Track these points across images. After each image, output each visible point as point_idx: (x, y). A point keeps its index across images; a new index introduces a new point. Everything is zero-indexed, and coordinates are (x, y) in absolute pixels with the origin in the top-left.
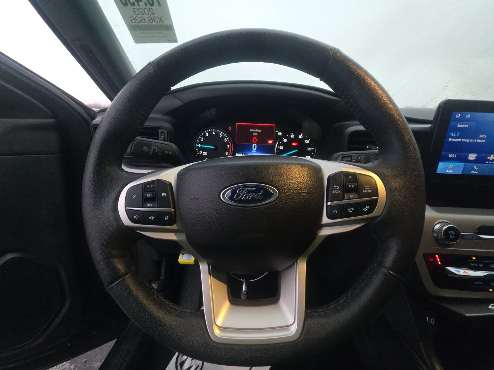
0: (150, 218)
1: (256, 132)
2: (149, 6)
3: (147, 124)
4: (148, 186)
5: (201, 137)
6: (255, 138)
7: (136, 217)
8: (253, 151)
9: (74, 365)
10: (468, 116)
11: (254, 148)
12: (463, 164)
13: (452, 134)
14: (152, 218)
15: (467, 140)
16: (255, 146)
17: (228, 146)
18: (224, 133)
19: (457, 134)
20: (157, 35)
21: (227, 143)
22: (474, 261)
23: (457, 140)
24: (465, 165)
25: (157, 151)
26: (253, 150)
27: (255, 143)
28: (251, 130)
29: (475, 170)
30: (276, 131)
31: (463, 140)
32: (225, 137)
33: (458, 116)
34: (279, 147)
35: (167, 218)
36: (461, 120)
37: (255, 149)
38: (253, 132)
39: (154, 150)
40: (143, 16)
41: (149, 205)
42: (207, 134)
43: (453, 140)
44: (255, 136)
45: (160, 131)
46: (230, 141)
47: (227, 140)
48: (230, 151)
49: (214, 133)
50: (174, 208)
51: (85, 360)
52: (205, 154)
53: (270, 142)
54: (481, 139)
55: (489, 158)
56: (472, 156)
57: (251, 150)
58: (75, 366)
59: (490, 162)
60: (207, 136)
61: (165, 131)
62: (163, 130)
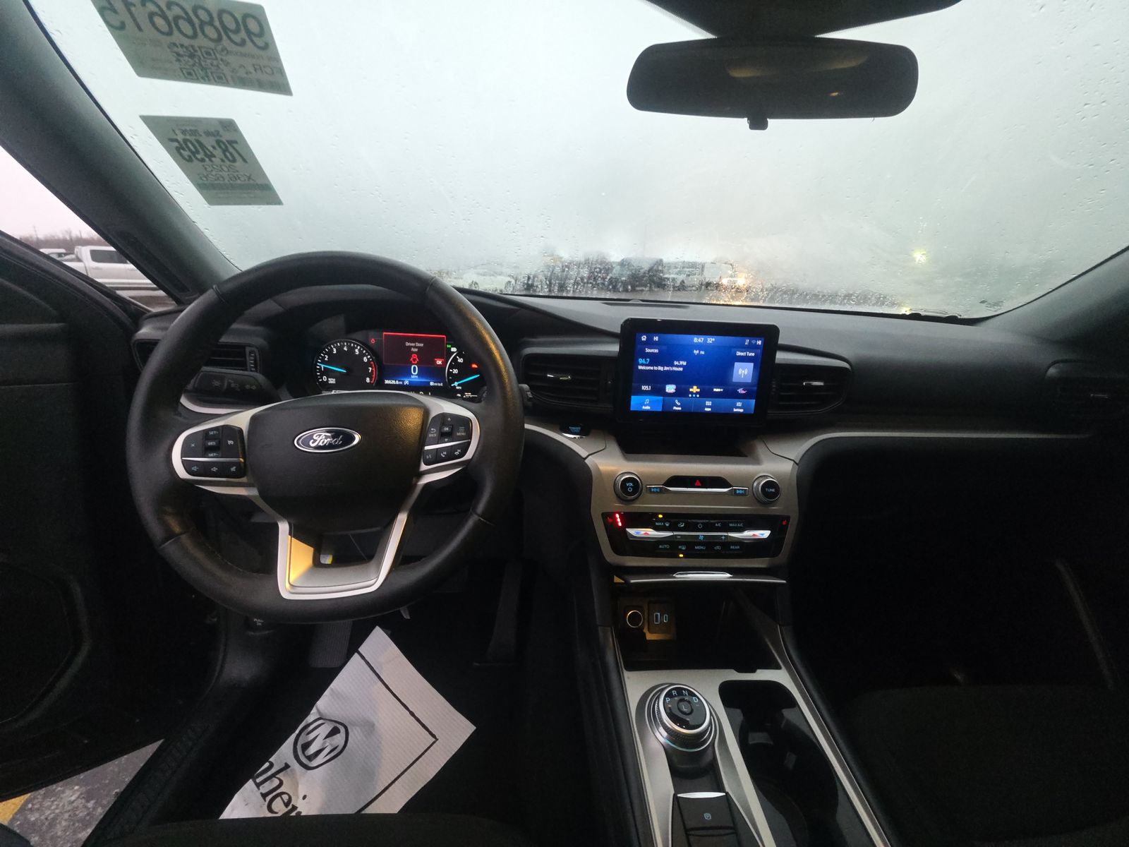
0: (212, 469)
1: (415, 347)
2: (228, 163)
3: (224, 339)
4: (211, 433)
5: (325, 354)
6: (414, 356)
7: (195, 469)
9: (92, 802)
10: (656, 339)
11: (415, 371)
12: (662, 398)
13: (641, 361)
14: (215, 469)
15: (660, 368)
16: (415, 368)
17: (370, 368)
18: (362, 349)
19: (646, 361)
20: (245, 195)
21: (368, 364)
22: (660, 520)
23: (648, 368)
24: (663, 400)
25: (233, 385)
26: (413, 375)
27: (415, 364)
28: (407, 344)
29: (677, 406)
30: (448, 346)
31: (656, 368)
32: (365, 355)
33: (644, 338)
34: (451, 370)
35: (233, 469)
36: (650, 343)
37: (416, 373)
38: (410, 347)
39: (229, 384)
40: (221, 173)
41: (212, 455)
42: (335, 350)
43: (643, 368)
44: (415, 353)
45: (248, 350)
46: (373, 361)
47: (368, 359)
48: (374, 376)
49: (345, 349)
50: (244, 458)
51: (116, 791)
52: (332, 381)
53: (439, 362)
54: (677, 366)
55: (691, 390)
56: (670, 389)
57: (409, 374)
58: (96, 802)
59: (694, 396)
60: (335, 352)
61: (256, 350)
62: (253, 349)
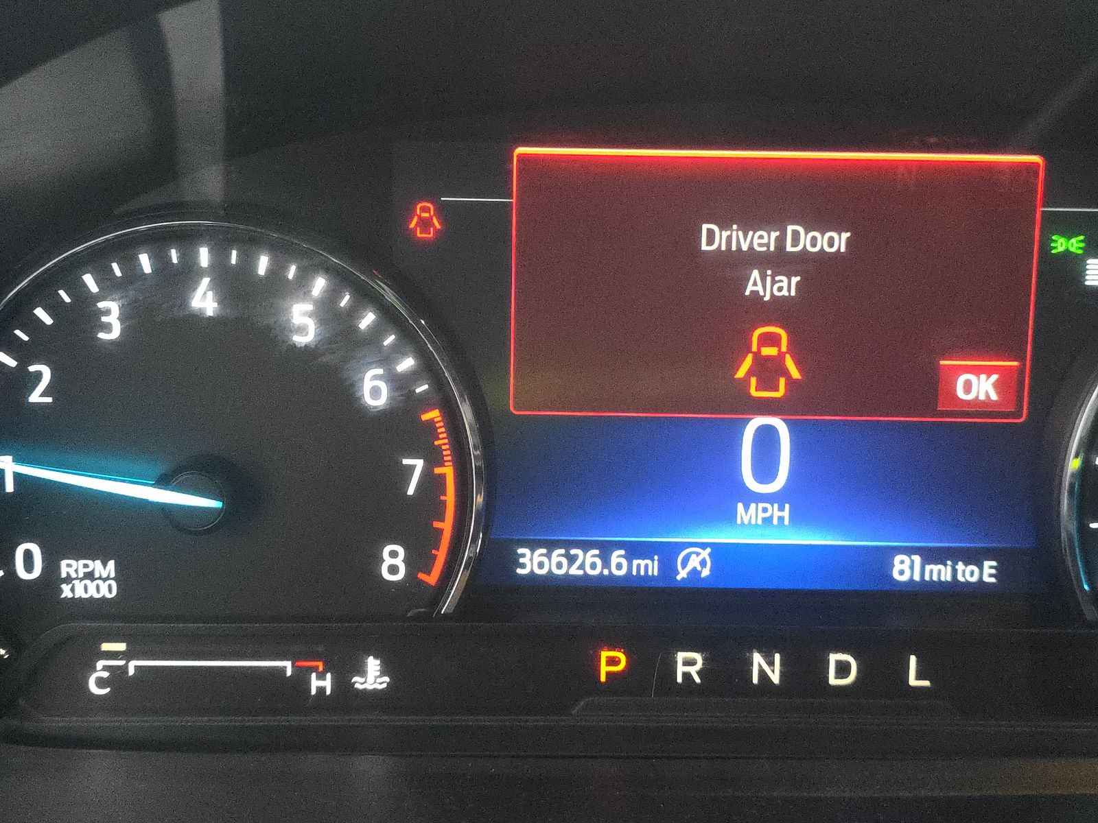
1: (778, 261)
5: (25, 354)
8: (747, 514)
11: (765, 466)
16: (766, 438)
18: (345, 301)
26: (751, 498)
27: (767, 407)
30: (1060, 244)
44: (777, 310)
47: (400, 384)
